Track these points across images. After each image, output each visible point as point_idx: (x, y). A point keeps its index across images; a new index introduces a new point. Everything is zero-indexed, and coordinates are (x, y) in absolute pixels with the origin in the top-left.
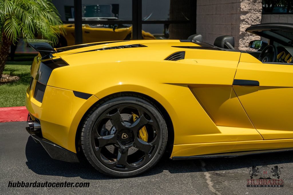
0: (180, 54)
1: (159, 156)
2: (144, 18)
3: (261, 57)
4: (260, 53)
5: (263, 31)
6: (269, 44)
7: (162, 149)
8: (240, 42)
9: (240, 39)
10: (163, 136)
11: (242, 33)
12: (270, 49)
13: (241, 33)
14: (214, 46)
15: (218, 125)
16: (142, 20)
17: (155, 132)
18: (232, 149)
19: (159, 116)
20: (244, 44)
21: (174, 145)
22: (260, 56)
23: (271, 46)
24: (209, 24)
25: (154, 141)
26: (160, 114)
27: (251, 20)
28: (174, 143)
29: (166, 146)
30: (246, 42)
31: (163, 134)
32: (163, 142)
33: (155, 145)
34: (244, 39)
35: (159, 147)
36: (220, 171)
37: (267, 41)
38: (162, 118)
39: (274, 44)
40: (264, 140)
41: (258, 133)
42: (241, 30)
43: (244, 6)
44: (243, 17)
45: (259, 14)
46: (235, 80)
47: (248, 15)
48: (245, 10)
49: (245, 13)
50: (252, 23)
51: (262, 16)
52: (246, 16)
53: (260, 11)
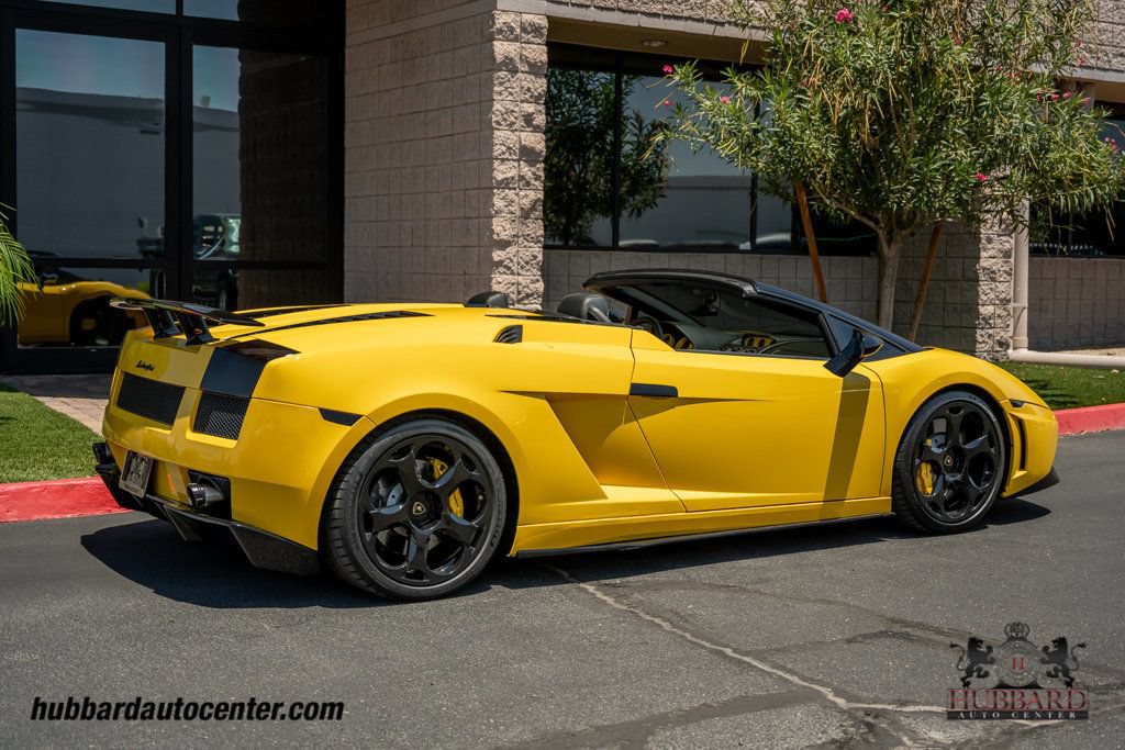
0: (513, 331)
7: (497, 535)
15: (602, 482)
17: (481, 497)
21: (518, 527)
25: (481, 517)
27: (519, 264)
28: (519, 522)
31: (498, 501)
32: (499, 520)
33: (482, 526)
35: (491, 530)
40: (687, 512)
41: (675, 499)
43: (501, 227)
44: (497, 255)
45: (537, 249)
46: (633, 385)
47: (512, 250)
48: (504, 236)
49: (504, 245)
50: (521, 272)
51: (544, 254)
52: (505, 253)
53: (539, 241)
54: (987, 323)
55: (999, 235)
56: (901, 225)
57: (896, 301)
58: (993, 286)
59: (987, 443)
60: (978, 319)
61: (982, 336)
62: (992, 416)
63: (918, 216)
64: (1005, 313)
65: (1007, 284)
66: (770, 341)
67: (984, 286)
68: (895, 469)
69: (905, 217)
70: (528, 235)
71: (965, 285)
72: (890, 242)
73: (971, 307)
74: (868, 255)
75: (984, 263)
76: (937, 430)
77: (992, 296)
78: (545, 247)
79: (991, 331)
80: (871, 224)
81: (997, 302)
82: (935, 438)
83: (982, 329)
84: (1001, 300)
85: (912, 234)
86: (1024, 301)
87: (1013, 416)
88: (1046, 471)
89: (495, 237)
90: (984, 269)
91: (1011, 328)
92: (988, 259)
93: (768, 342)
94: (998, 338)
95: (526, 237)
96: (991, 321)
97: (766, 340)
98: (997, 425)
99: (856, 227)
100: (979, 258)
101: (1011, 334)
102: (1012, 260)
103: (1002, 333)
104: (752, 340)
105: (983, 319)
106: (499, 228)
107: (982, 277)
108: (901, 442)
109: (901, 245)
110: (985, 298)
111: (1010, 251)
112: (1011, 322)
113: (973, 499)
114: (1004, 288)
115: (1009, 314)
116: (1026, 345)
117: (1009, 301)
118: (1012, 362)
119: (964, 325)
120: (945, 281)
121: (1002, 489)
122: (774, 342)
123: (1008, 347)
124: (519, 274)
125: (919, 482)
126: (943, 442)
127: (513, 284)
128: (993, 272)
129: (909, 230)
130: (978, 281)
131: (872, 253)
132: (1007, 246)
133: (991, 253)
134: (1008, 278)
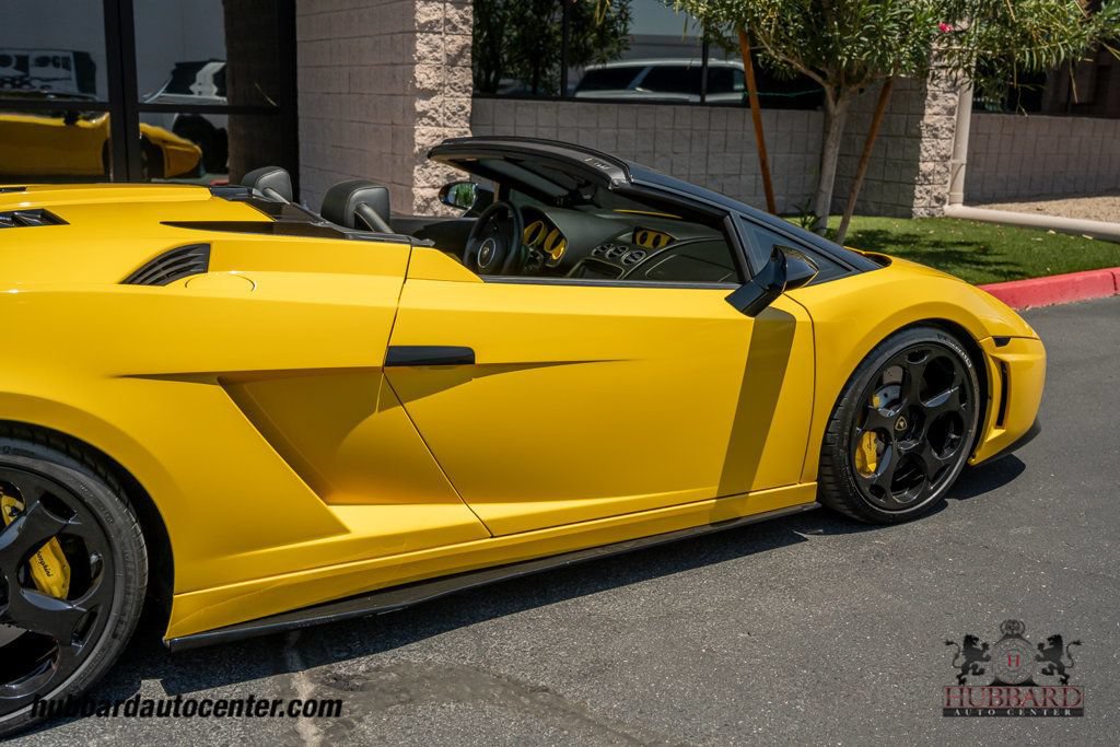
0: (190, 255)
1: (117, 643)
2: (145, 96)
3: (475, 236)
4: (474, 222)
5: (478, 161)
6: (496, 199)
7: (125, 619)
8: (416, 174)
9: (417, 164)
10: (126, 570)
11: (420, 150)
12: (501, 213)
13: (417, 149)
14: (319, 220)
15: (330, 501)
16: (140, 101)
17: (94, 558)
18: (388, 579)
19: (108, 500)
20: (427, 179)
21: (175, 597)
22: (471, 235)
23: (504, 204)
24: (332, 120)
25: (93, 591)
26: (109, 492)
27: (445, 114)
28: (176, 589)
29: (142, 603)
30: (434, 174)
31: (125, 562)
32: (129, 594)
33: (96, 606)
34: (427, 167)
35: (113, 614)
36: (349, 662)
37: (492, 187)
38: (121, 506)
39: (511, 198)
40: (492, 537)
41: (472, 519)
42: (419, 140)
43: (425, 75)
44: (421, 105)
45: (465, 99)
46: (390, 349)
47: (437, 100)
48: (428, 84)
49: (428, 94)
50: (447, 124)
51: (473, 105)
52: (430, 102)
53: (467, 91)
54: (926, 179)
55: (944, 92)
56: (850, 80)
57: (840, 155)
58: (935, 143)
59: (957, 399)
60: (918, 175)
61: (920, 192)
62: (967, 360)
63: (870, 70)
64: (944, 170)
65: (948, 141)
66: (667, 238)
67: (926, 143)
68: (825, 443)
69: (855, 72)
70: (455, 84)
71: (908, 141)
72: (837, 98)
73: (912, 164)
74: (814, 109)
75: (928, 120)
76: (887, 380)
77: (933, 152)
78: (474, 96)
79: (929, 187)
80: (819, 79)
81: (938, 159)
82: (884, 391)
83: (921, 185)
84: (942, 157)
85: (862, 91)
86: (963, 158)
87: (994, 358)
88: (1029, 424)
89: (418, 85)
90: (927, 126)
91: (949, 185)
92: (932, 116)
93: (664, 240)
94: (936, 194)
95: (453, 86)
96: (931, 178)
97: (663, 236)
98: (973, 373)
99: (804, 81)
100: (923, 115)
101: (947, 190)
102: (955, 117)
103: (940, 190)
104: (645, 235)
105: (924, 175)
106: (422, 76)
107: (925, 134)
108: (836, 406)
109: (848, 102)
110: (925, 154)
111: (954, 108)
112: (949, 179)
113: (932, 476)
114: (945, 145)
115: (948, 171)
116: (961, 200)
117: (949, 158)
118: (947, 217)
119: (903, 180)
120: (888, 136)
121: (971, 454)
122: (671, 241)
123: (944, 202)
124: (445, 126)
125: (858, 456)
126: (897, 395)
127: (438, 136)
128: (937, 129)
129: (859, 86)
130: (920, 137)
131: (819, 108)
132: (952, 103)
133: (936, 109)
134: (950, 135)
